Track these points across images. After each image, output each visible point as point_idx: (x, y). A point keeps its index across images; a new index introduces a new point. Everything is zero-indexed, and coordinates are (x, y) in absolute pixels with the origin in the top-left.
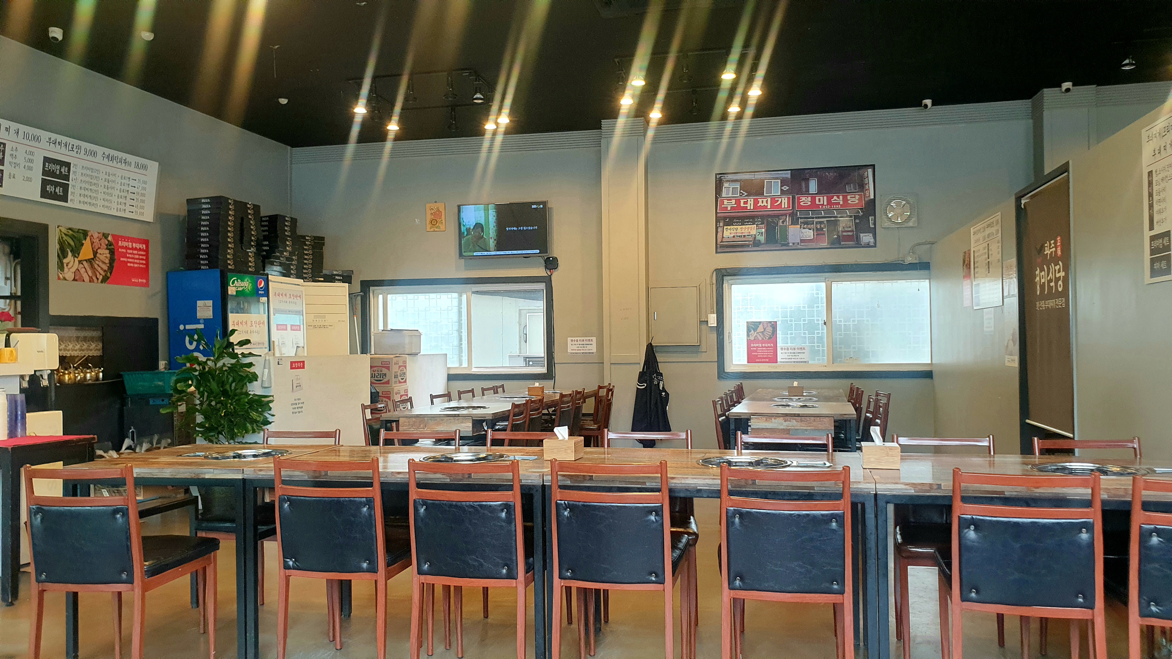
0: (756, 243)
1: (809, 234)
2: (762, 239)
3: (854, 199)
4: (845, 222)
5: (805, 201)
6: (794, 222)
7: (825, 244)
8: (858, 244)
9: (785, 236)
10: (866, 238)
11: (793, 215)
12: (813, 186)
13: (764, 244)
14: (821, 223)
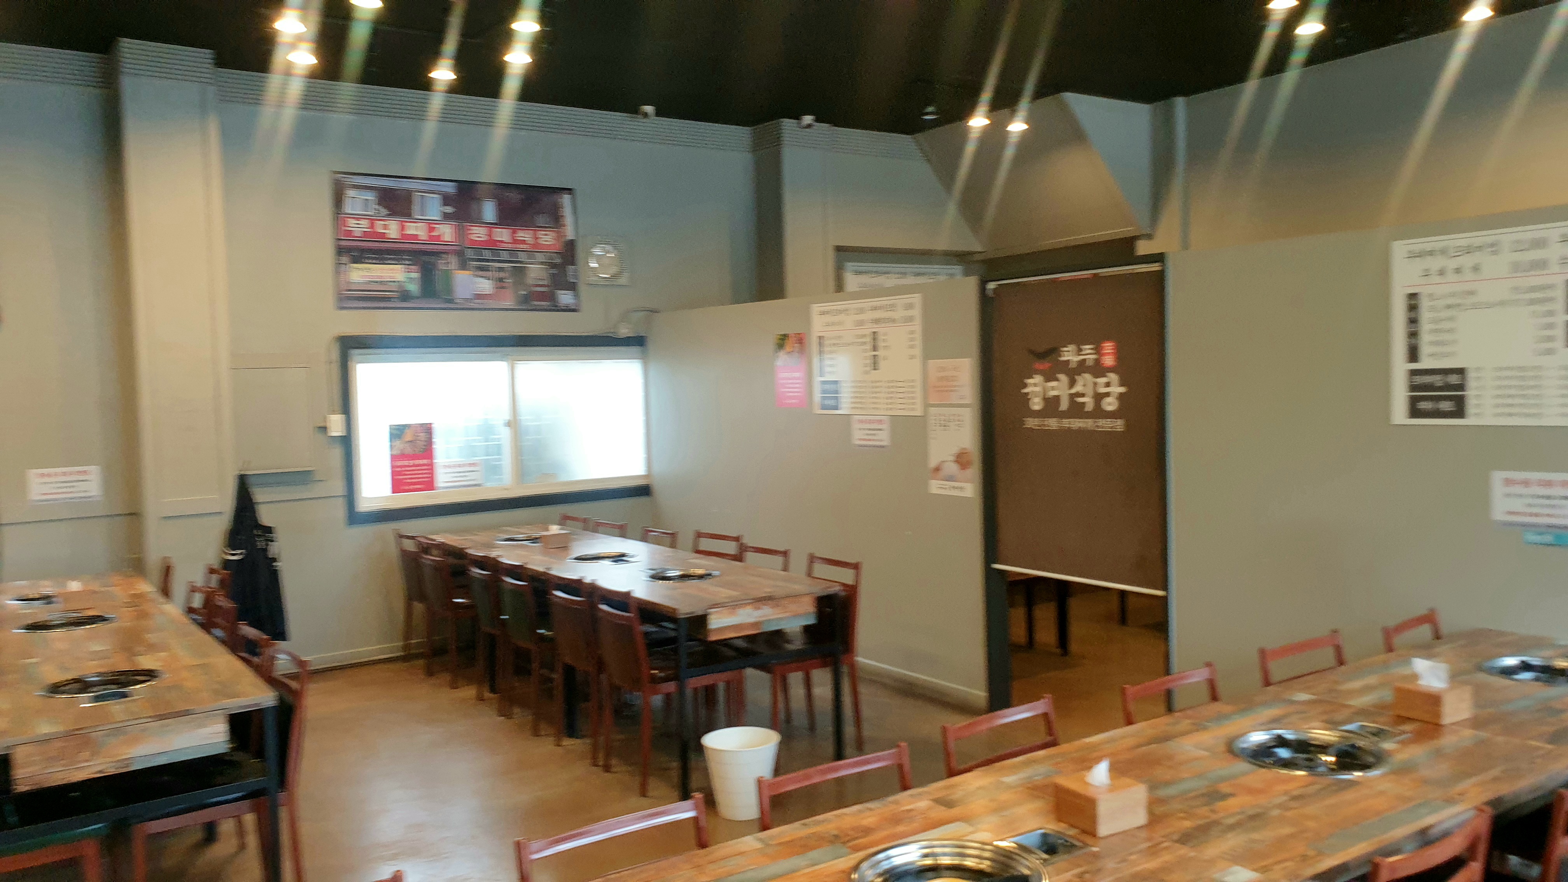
0: (405, 296)
1: (485, 285)
2: (414, 288)
3: (547, 238)
4: (536, 272)
5: (478, 233)
6: (463, 266)
7: (508, 304)
8: (556, 308)
9: (449, 289)
10: (565, 298)
11: (460, 254)
12: (489, 210)
13: (418, 298)
14: (501, 269)
